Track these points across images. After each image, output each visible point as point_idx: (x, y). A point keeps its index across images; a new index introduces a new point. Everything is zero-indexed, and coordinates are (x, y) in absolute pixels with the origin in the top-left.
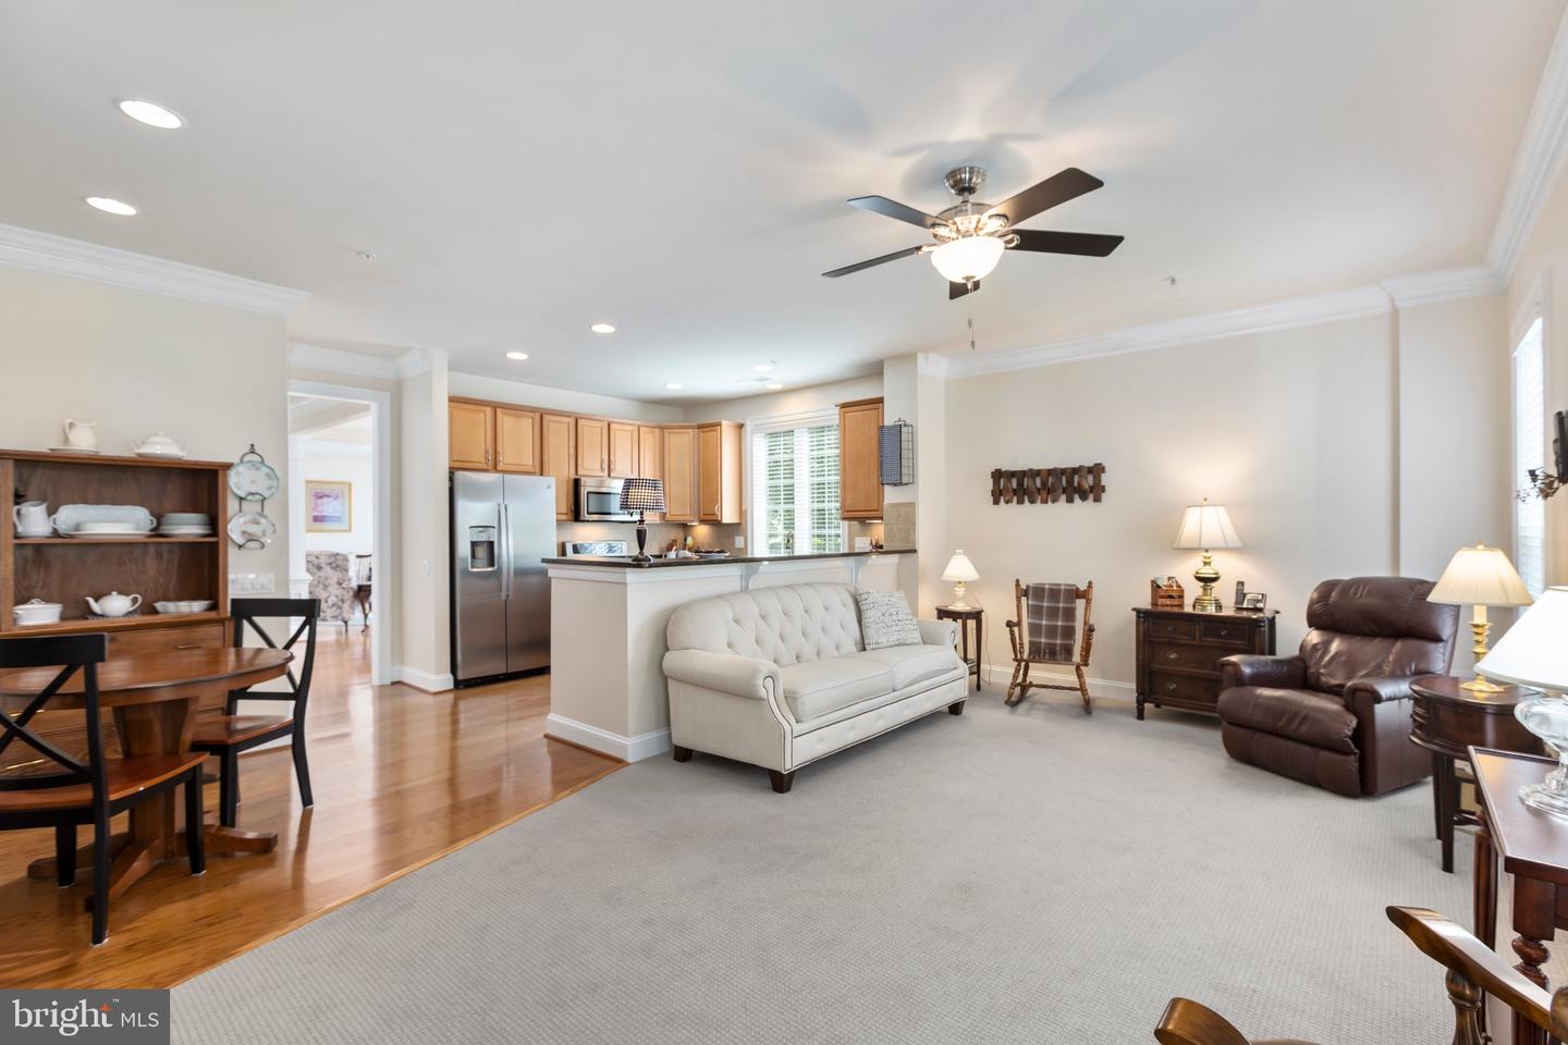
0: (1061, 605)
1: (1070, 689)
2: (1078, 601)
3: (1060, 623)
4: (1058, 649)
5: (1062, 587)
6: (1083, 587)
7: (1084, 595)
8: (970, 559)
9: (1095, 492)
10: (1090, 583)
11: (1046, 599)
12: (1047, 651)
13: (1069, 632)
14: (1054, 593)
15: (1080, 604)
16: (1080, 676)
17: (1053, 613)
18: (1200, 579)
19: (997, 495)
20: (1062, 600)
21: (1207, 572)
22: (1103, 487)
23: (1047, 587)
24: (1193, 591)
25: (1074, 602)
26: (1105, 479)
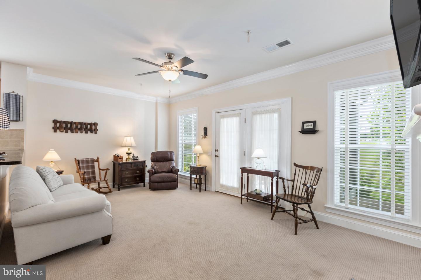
0: (90, 165)
1: (104, 188)
2: (95, 163)
3: (90, 170)
4: (91, 178)
5: (90, 159)
6: (96, 158)
7: (97, 161)
8: (57, 153)
9: (95, 131)
10: (98, 157)
11: (85, 164)
12: (88, 179)
13: (93, 173)
14: (87, 161)
15: (96, 164)
16: (107, 183)
17: (88, 167)
18: (127, 154)
19: (55, 129)
20: (90, 163)
21: (129, 152)
22: (97, 130)
23: (85, 160)
24: (125, 157)
25: (94, 163)
26: (98, 127)
